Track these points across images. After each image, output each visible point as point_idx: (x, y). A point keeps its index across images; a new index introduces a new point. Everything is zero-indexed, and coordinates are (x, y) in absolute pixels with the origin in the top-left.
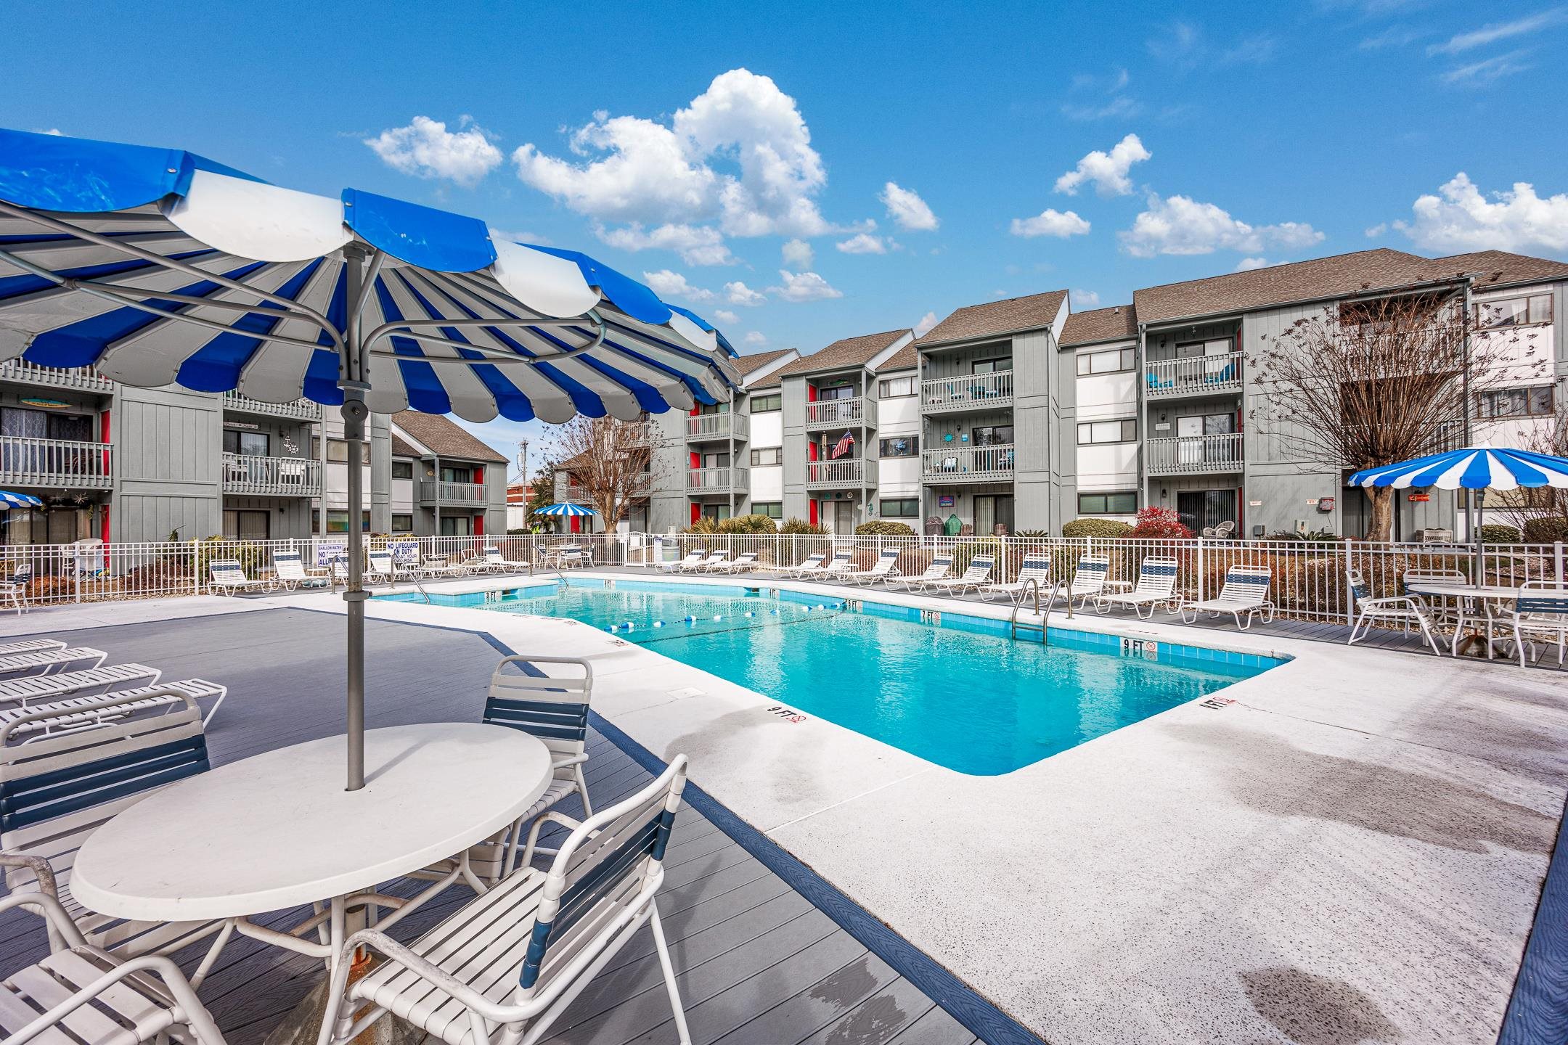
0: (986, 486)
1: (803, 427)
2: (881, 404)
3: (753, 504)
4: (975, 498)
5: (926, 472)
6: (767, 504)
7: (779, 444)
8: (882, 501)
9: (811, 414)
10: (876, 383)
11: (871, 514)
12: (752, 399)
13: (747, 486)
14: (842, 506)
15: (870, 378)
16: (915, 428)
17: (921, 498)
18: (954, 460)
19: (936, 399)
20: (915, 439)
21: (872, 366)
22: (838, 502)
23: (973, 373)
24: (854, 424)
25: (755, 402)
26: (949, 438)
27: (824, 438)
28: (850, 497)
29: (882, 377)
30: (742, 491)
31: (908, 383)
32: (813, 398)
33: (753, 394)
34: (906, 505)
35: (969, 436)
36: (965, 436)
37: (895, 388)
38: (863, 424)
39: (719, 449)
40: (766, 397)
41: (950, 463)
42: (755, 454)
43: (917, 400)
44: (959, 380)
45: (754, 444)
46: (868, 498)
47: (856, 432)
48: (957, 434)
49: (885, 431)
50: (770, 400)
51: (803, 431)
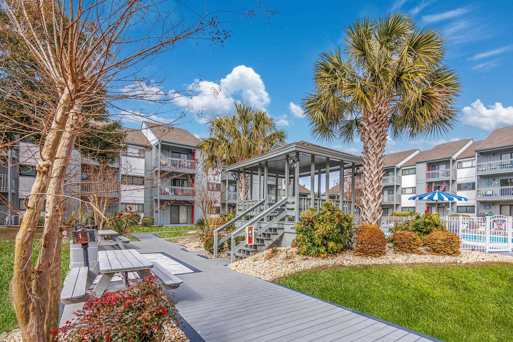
0: (506, 201)
1: (424, 179)
2: (458, 171)
3: (402, 208)
4: (501, 206)
5: (478, 196)
6: (408, 208)
7: (413, 186)
8: (458, 207)
9: (428, 176)
10: (456, 163)
11: (453, 211)
12: (403, 170)
13: (400, 202)
14: (440, 209)
15: (454, 161)
16: (474, 179)
17: (476, 206)
18: (491, 192)
19: (483, 169)
20: (474, 184)
21: (454, 157)
22: (439, 207)
23: (501, 159)
24: (447, 179)
25: (404, 171)
26: (489, 183)
27: (433, 184)
28: (443, 205)
29: (458, 161)
30: (398, 203)
31: (471, 162)
32: (429, 170)
33: (403, 168)
34: (468, 208)
35: (498, 182)
36: (496, 183)
37: (464, 165)
38: (450, 178)
39: (390, 189)
40: (409, 169)
41: (489, 193)
42: (403, 190)
43: (474, 169)
44: (494, 162)
45: (403, 186)
46: (452, 206)
47: (447, 182)
48: (493, 181)
49: (459, 181)
50: (410, 170)
51: (425, 182)
